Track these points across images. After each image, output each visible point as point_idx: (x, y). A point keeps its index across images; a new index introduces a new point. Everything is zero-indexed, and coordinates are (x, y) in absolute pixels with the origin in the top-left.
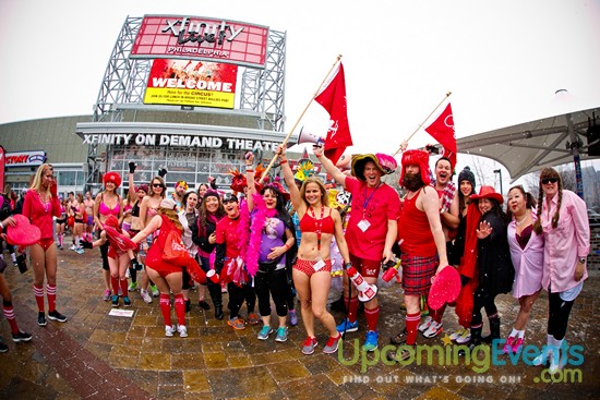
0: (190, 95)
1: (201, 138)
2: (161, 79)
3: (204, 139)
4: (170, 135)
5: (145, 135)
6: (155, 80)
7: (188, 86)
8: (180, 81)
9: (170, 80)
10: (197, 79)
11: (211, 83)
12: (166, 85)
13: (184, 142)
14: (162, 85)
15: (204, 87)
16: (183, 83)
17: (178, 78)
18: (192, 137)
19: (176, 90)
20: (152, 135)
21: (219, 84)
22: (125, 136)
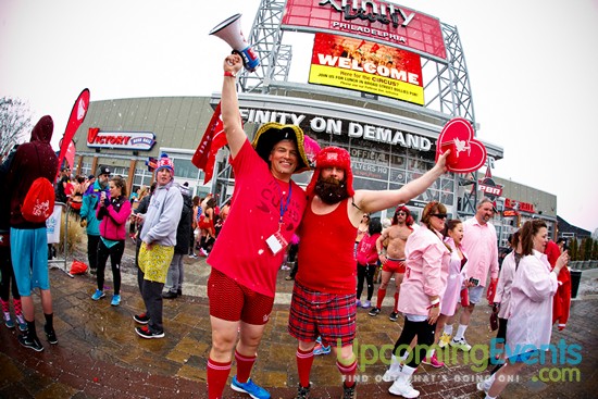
0: (371, 81)
1: (404, 133)
2: (329, 57)
3: (409, 136)
4: (363, 125)
5: (326, 119)
6: (321, 56)
7: (367, 70)
8: (355, 63)
9: (342, 60)
10: (376, 63)
11: (394, 71)
12: (337, 64)
13: (384, 136)
14: (332, 62)
15: (387, 74)
16: (360, 65)
17: (352, 58)
18: (394, 132)
19: (353, 72)
20: (336, 120)
21: (403, 73)
22: (294, 116)
